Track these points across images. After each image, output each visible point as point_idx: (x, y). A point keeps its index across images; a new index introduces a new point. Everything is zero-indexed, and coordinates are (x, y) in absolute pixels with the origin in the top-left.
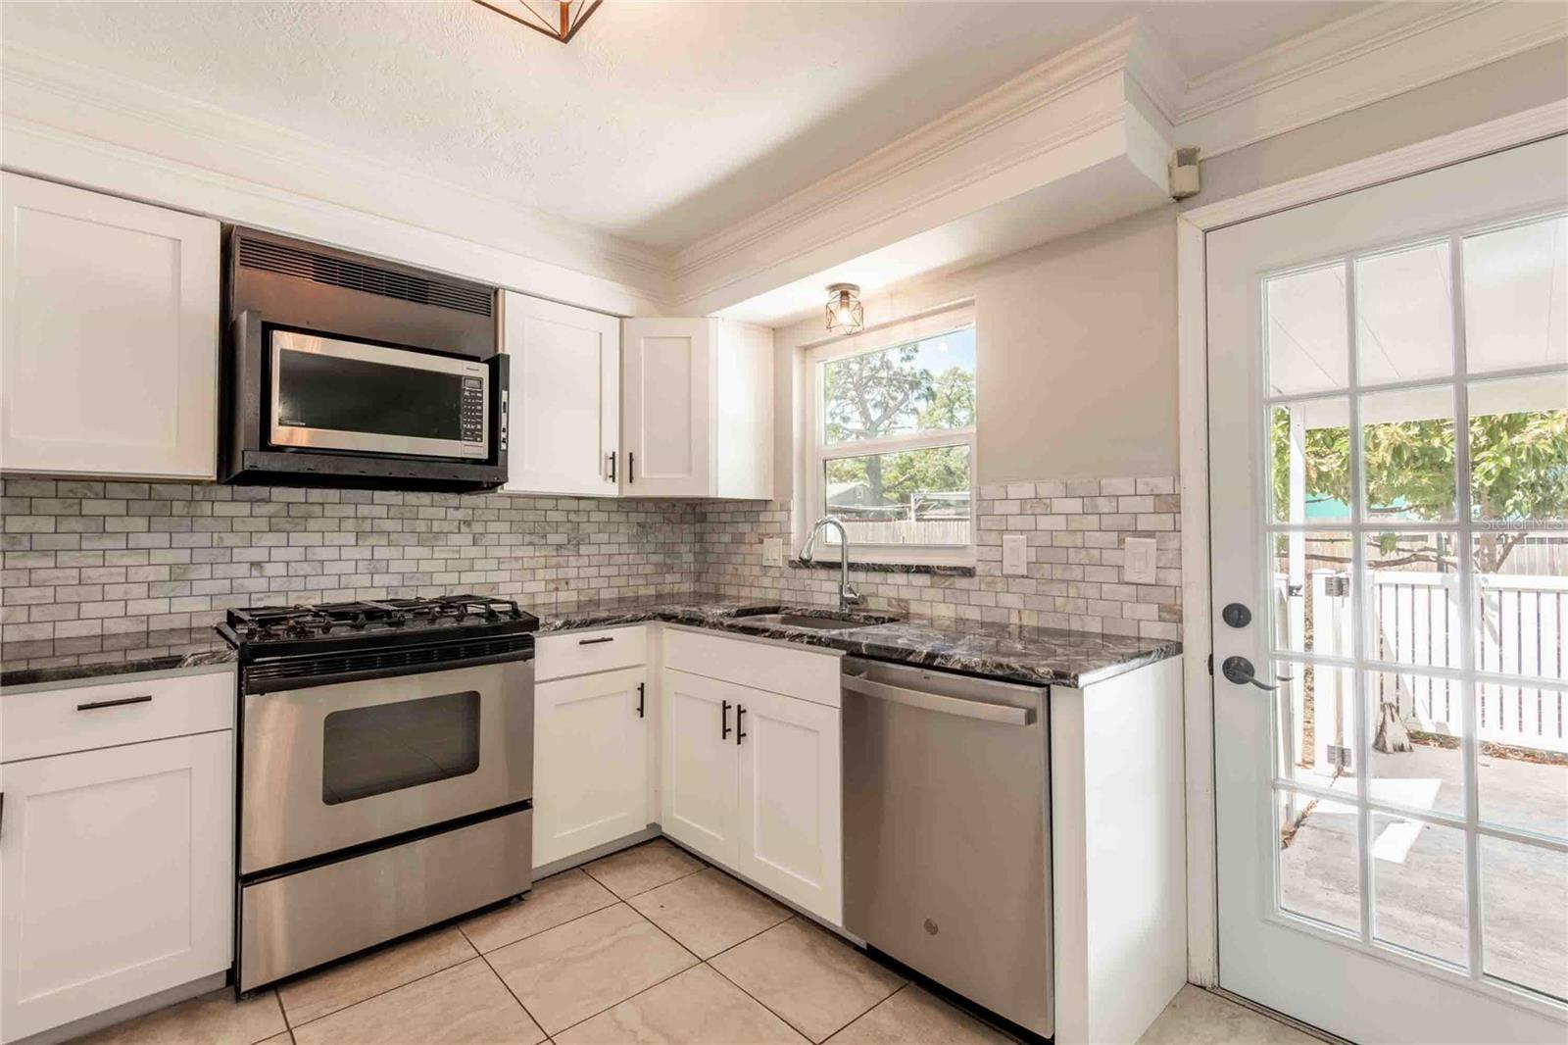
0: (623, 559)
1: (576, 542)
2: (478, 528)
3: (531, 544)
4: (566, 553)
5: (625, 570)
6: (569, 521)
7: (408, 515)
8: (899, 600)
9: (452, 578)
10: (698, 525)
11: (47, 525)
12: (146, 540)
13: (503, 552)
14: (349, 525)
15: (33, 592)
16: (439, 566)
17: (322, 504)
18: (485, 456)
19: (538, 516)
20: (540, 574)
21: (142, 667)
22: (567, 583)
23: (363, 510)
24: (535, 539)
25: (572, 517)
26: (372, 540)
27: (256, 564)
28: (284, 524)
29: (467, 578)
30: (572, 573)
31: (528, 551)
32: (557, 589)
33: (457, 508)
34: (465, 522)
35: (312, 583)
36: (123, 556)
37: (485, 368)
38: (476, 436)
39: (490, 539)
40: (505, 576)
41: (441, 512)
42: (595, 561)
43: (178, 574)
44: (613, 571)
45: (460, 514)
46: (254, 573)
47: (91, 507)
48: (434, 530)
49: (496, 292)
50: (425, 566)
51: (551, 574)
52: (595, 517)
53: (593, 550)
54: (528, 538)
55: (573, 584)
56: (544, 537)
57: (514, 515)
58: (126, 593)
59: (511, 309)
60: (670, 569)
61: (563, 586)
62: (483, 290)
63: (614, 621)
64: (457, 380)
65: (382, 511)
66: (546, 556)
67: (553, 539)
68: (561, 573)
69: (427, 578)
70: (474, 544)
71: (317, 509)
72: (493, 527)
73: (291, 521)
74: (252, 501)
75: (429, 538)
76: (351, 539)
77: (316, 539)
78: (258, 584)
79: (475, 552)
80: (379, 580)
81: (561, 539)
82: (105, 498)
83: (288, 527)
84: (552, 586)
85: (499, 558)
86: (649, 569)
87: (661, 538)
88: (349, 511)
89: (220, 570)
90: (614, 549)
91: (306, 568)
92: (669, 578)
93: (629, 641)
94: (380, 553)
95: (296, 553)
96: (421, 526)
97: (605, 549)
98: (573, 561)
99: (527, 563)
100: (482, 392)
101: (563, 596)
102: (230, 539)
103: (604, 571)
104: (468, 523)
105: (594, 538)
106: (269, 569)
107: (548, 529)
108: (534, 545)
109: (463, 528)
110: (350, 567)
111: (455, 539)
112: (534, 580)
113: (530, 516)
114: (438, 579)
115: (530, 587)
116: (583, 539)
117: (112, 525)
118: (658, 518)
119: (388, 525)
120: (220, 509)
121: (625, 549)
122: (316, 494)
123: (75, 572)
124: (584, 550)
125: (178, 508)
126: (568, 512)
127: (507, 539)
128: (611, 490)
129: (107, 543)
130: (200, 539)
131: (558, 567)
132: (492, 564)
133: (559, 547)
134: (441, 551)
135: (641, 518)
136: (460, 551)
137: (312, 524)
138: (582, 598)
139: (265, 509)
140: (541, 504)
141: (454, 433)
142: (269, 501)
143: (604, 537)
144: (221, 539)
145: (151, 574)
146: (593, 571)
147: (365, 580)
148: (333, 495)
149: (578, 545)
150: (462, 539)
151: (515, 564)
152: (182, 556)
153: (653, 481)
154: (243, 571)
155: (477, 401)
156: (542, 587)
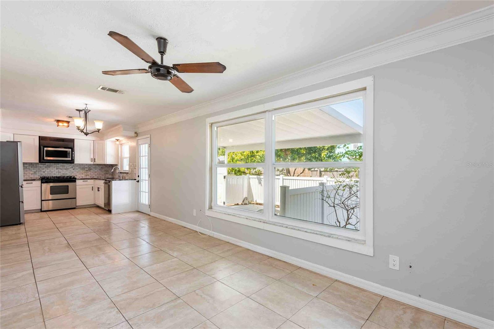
0: (98, 172)
2: (74, 168)
5: (98, 174)
7: (64, 166)
12: (31, 169)
14: (56, 167)
18: (71, 159)
19: (84, 166)
20: (83, 174)
23: (57, 166)
24: (83, 169)
26: (59, 169)
27: (44, 172)
28: (47, 167)
29: (72, 174)
31: (82, 171)
35: (51, 174)
37: (71, 149)
38: (69, 157)
41: (68, 166)
42: (93, 172)
43: (35, 173)
45: (71, 166)
49: (74, 139)
51: (86, 174)
53: (93, 171)
55: (89, 175)
56: (85, 169)
57: (79, 166)
59: (75, 141)
60: (107, 174)
62: (72, 139)
63: (88, 179)
64: (66, 151)
66: (85, 172)
68: (87, 174)
72: (76, 168)
75: (67, 169)
76: (56, 169)
77: (50, 169)
79: (73, 171)
80: (60, 174)
81: (88, 169)
86: (103, 174)
87: (105, 169)
88: (55, 166)
89: (40, 172)
90: (96, 171)
91: (50, 172)
92: (107, 175)
93: (90, 182)
94: (60, 171)
96: (65, 168)
98: (89, 172)
102: (41, 169)
103: (95, 174)
104: (72, 167)
105: (93, 169)
106: (45, 173)
110: (56, 172)
111: (70, 169)
115: (82, 176)
118: (105, 166)
119: (61, 167)
120: (39, 166)
122: (51, 164)
124: (91, 171)
125: (34, 165)
128: (92, 163)
129: (27, 169)
130: (37, 169)
131: (87, 173)
133: (87, 170)
135: (101, 166)
136: (71, 171)
137: (51, 167)
139: (45, 166)
140: (84, 165)
141: (67, 157)
143: (95, 169)
145: (32, 173)
146: (93, 174)
147: (58, 174)
148: (53, 164)
149: (90, 170)
150: (72, 169)
151: (80, 173)
152: (35, 171)
153: (98, 162)
154: (42, 172)
155: (69, 153)
156: (84, 176)
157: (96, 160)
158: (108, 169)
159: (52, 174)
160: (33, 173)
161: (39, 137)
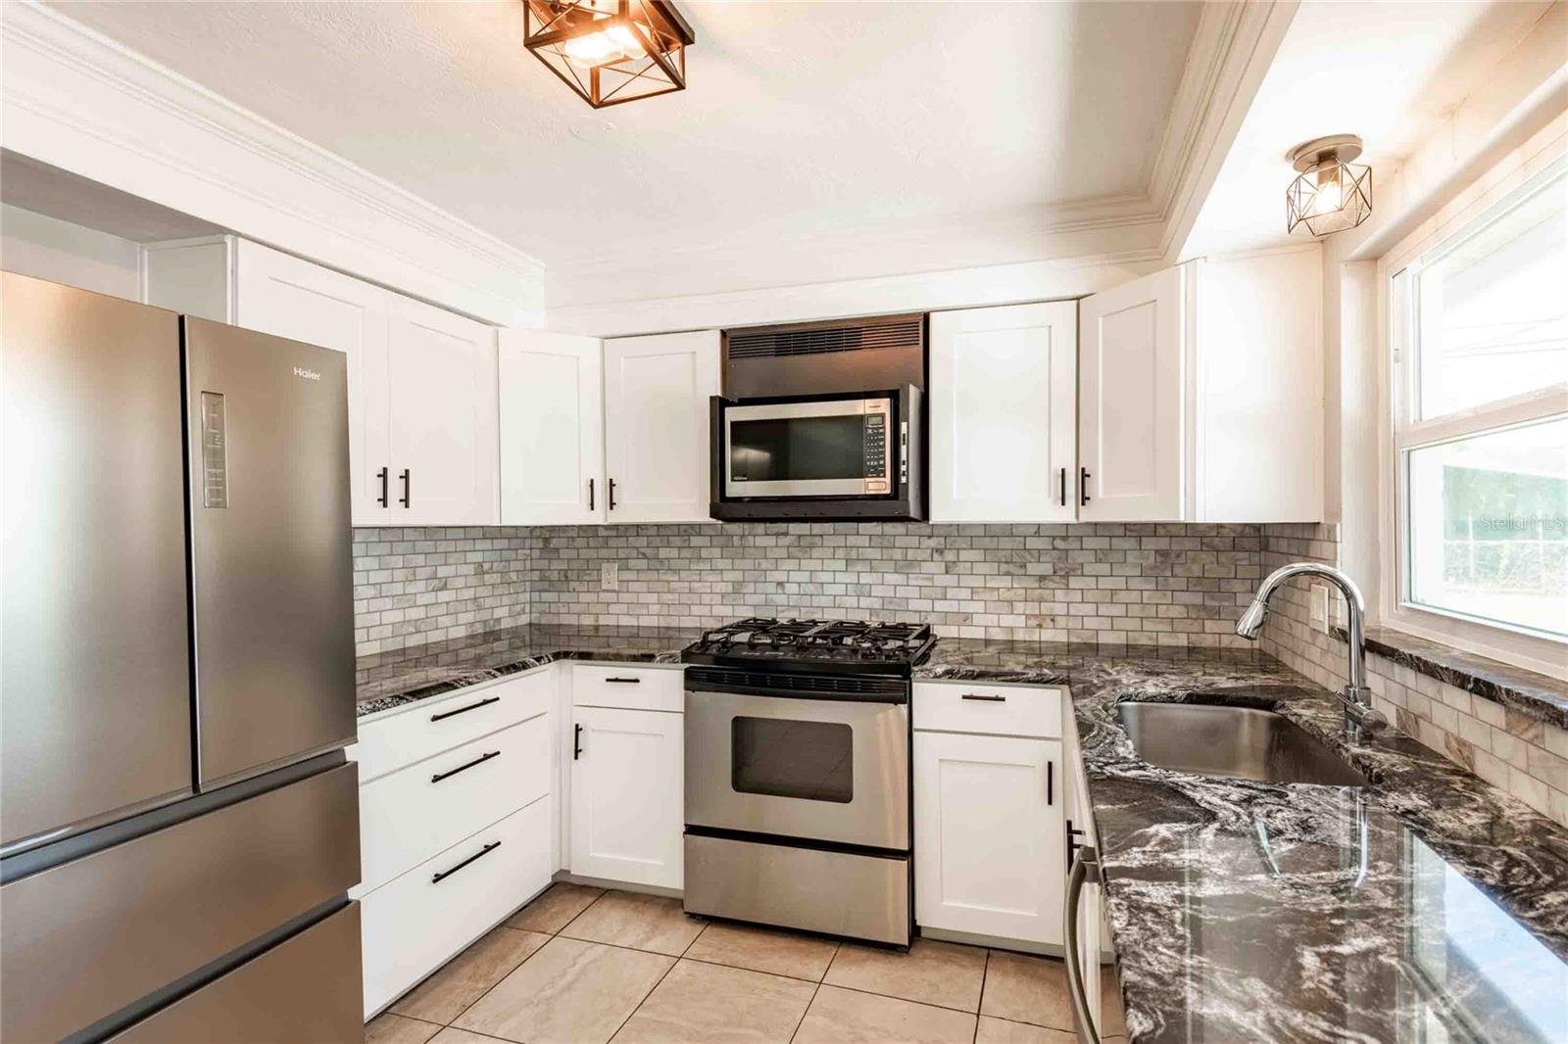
0: (1134, 596)
1: (1065, 573)
2: (950, 556)
3: (1008, 574)
4: (1051, 585)
5: (1135, 610)
6: (1054, 549)
7: (886, 544)
8: (1462, 743)
9: (926, 605)
10: (1262, 553)
11: (674, 553)
12: (720, 564)
13: (978, 582)
14: (841, 553)
15: (670, 596)
16: (913, 592)
17: (821, 536)
18: (889, 491)
19: (1017, 543)
20: (1020, 607)
21: (635, 658)
22: (1053, 620)
23: (852, 540)
24: (1011, 568)
25: (1059, 544)
26: (859, 567)
27: (780, 584)
30: (1059, 609)
31: (1006, 582)
32: (1040, 626)
33: (929, 537)
34: (937, 550)
35: (816, 601)
36: (709, 574)
37: (887, 402)
38: (878, 472)
39: (961, 568)
40: (979, 607)
43: (738, 588)
44: (1119, 610)
46: (780, 591)
47: (695, 541)
48: (909, 558)
49: (926, 317)
50: (901, 592)
51: (1032, 608)
52: (1089, 543)
53: (1091, 582)
54: (1004, 568)
55: (1061, 622)
56: (1024, 566)
58: (711, 600)
59: (941, 331)
61: (1048, 623)
62: (911, 320)
63: (1009, 678)
64: (861, 420)
65: (864, 541)
66: (1026, 589)
67: (1034, 569)
68: (1046, 608)
69: (904, 604)
70: (947, 572)
71: (817, 540)
72: (965, 555)
73: (803, 548)
74: (777, 535)
75: (905, 566)
76: (842, 565)
77: (815, 564)
78: (781, 599)
79: (949, 580)
80: (865, 602)
81: (1046, 569)
82: (700, 535)
83: (799, 554)
84: (1033, 622)
85: (972, 588)
86: (1176, 611)
87: (1196, 570)
88: (840, 541)
89: (761, 587)
90: (1120, 583)
91: (810, 589)
92: (1209, 625)
94: (865, 579)
95: (804, 577)
96: (898, 554)
97: (1105, 583)
98: (1060, 595)
99: (1005, 595)
100: (884, 428)
101: (1047, 635)
102: (765, 565)
103: (1104, 610)
104: (940, 551)
105: (1087, 570)
107: (1028, 557)
108: (1012, 575)
109: (935, 555)
110: (840, 589)
112: (1012, 614)
113: (1006, 543)
114: (914, 605)
115: (1007, 621)
116: (1074, 570)
117: (704, 553)
119: (871, 553)
120: (761, 541)
121: (1136, 583)
122: (817, 528)
123: (687, 584)
124: (1074, 583)
125: (736, 541)
126: (1054, 538)
127: (980, 568)
129: (702, 566)
130: (748, 564)
131: (1041, 601)
132: (965, 594)
133: (1042, 578)
134: (916, 579)
136: (933, 578)
137: (816, 553)
138: (1074, 640)
139: (785, 541)
141: (859, 473)
142: (786, 534)
143: (1105, 568)
144: (759, 564)
145: (724, 588)
146: (1090, 609)
147: (852, 601)
148: (828, 527)
149: (1067, 576)
150: (935, 567)
151: (987, 596)
152: (737, 576)
153: (1112, 504)
154: (771, 588)
155: (879, 435)
156: (1021, 621)
157: (1098, 487)
158: (1222, 572)
159: (825, 601)
160: (730, 589)
161: (724, 333)
